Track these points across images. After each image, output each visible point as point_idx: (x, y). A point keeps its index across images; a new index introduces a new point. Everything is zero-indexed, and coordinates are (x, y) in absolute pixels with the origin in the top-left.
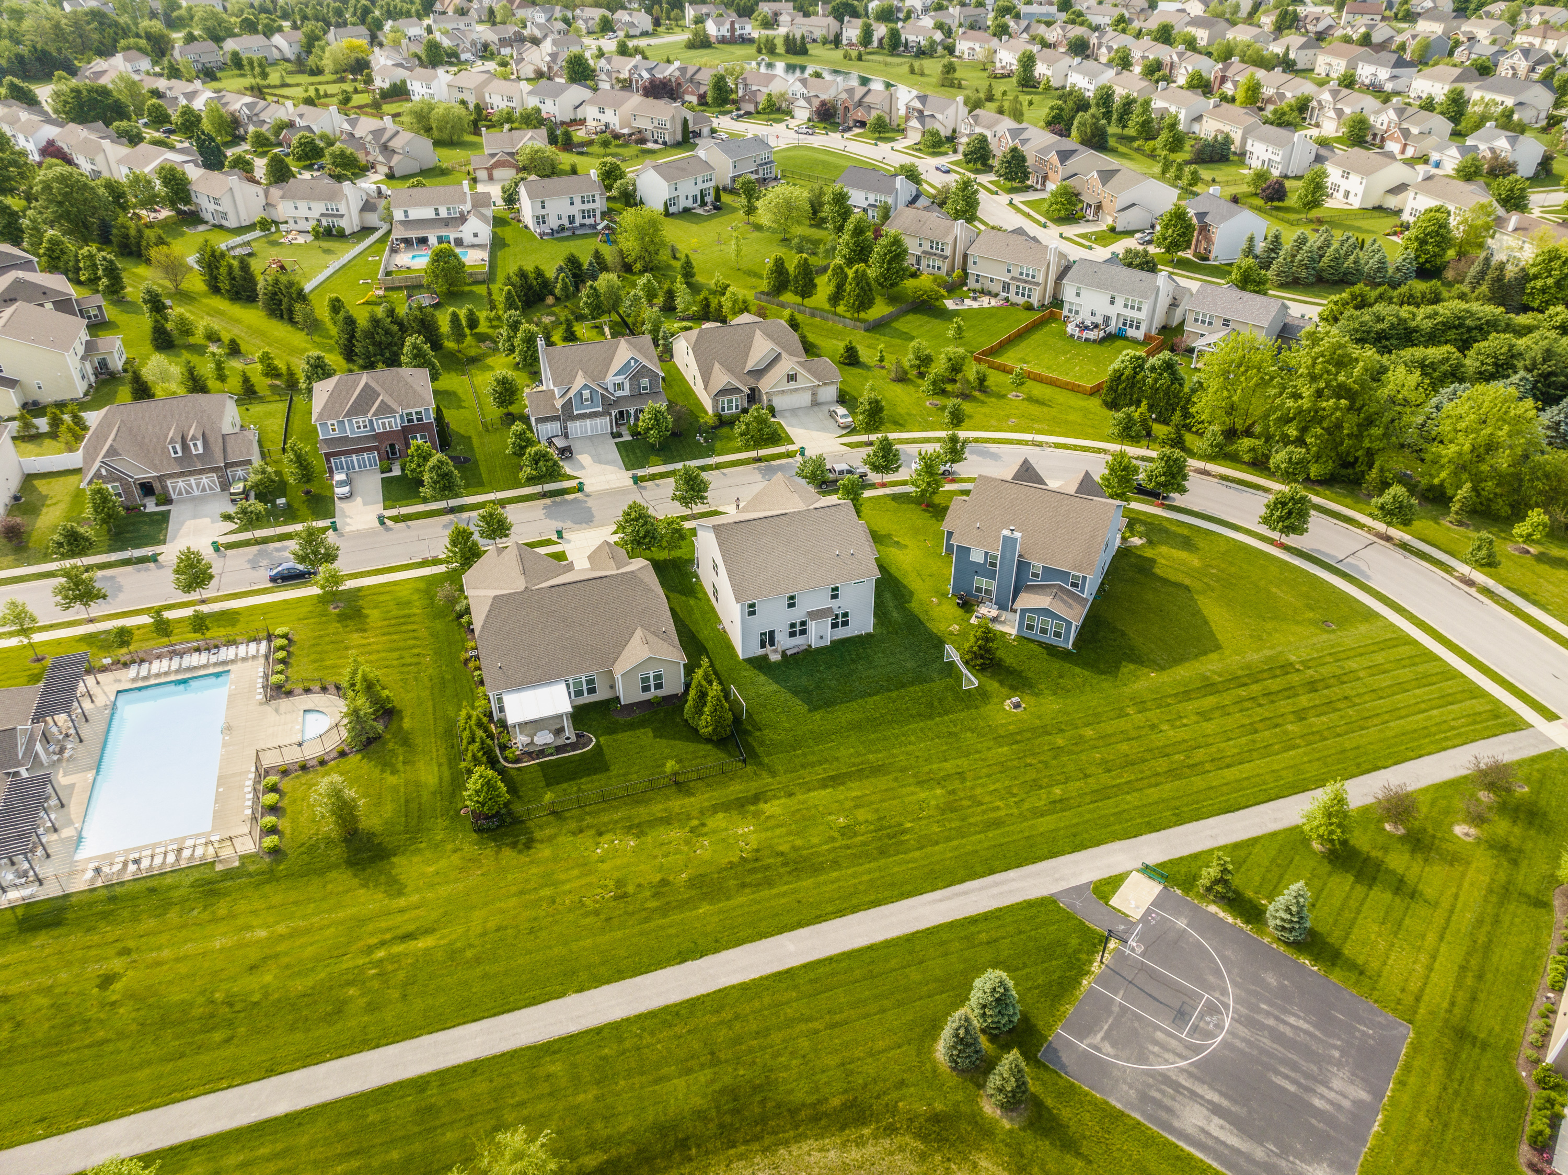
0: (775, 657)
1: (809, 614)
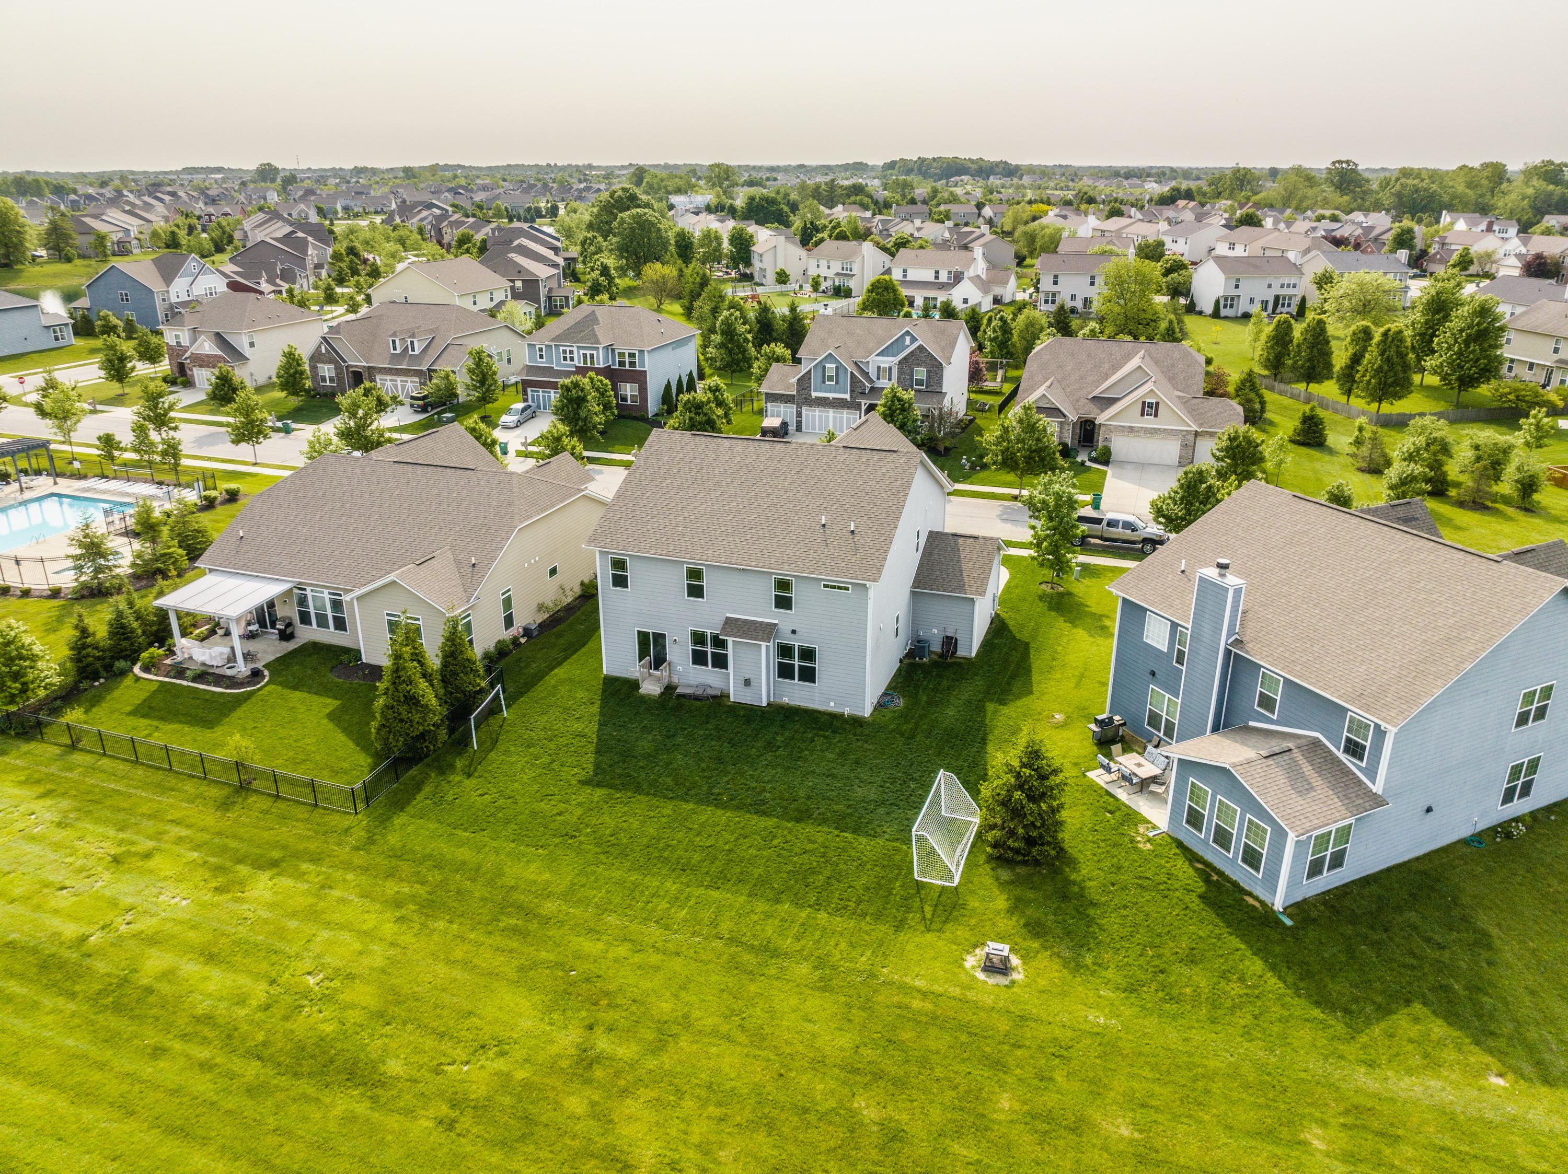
0: (651, 688)
1: (728, 621)
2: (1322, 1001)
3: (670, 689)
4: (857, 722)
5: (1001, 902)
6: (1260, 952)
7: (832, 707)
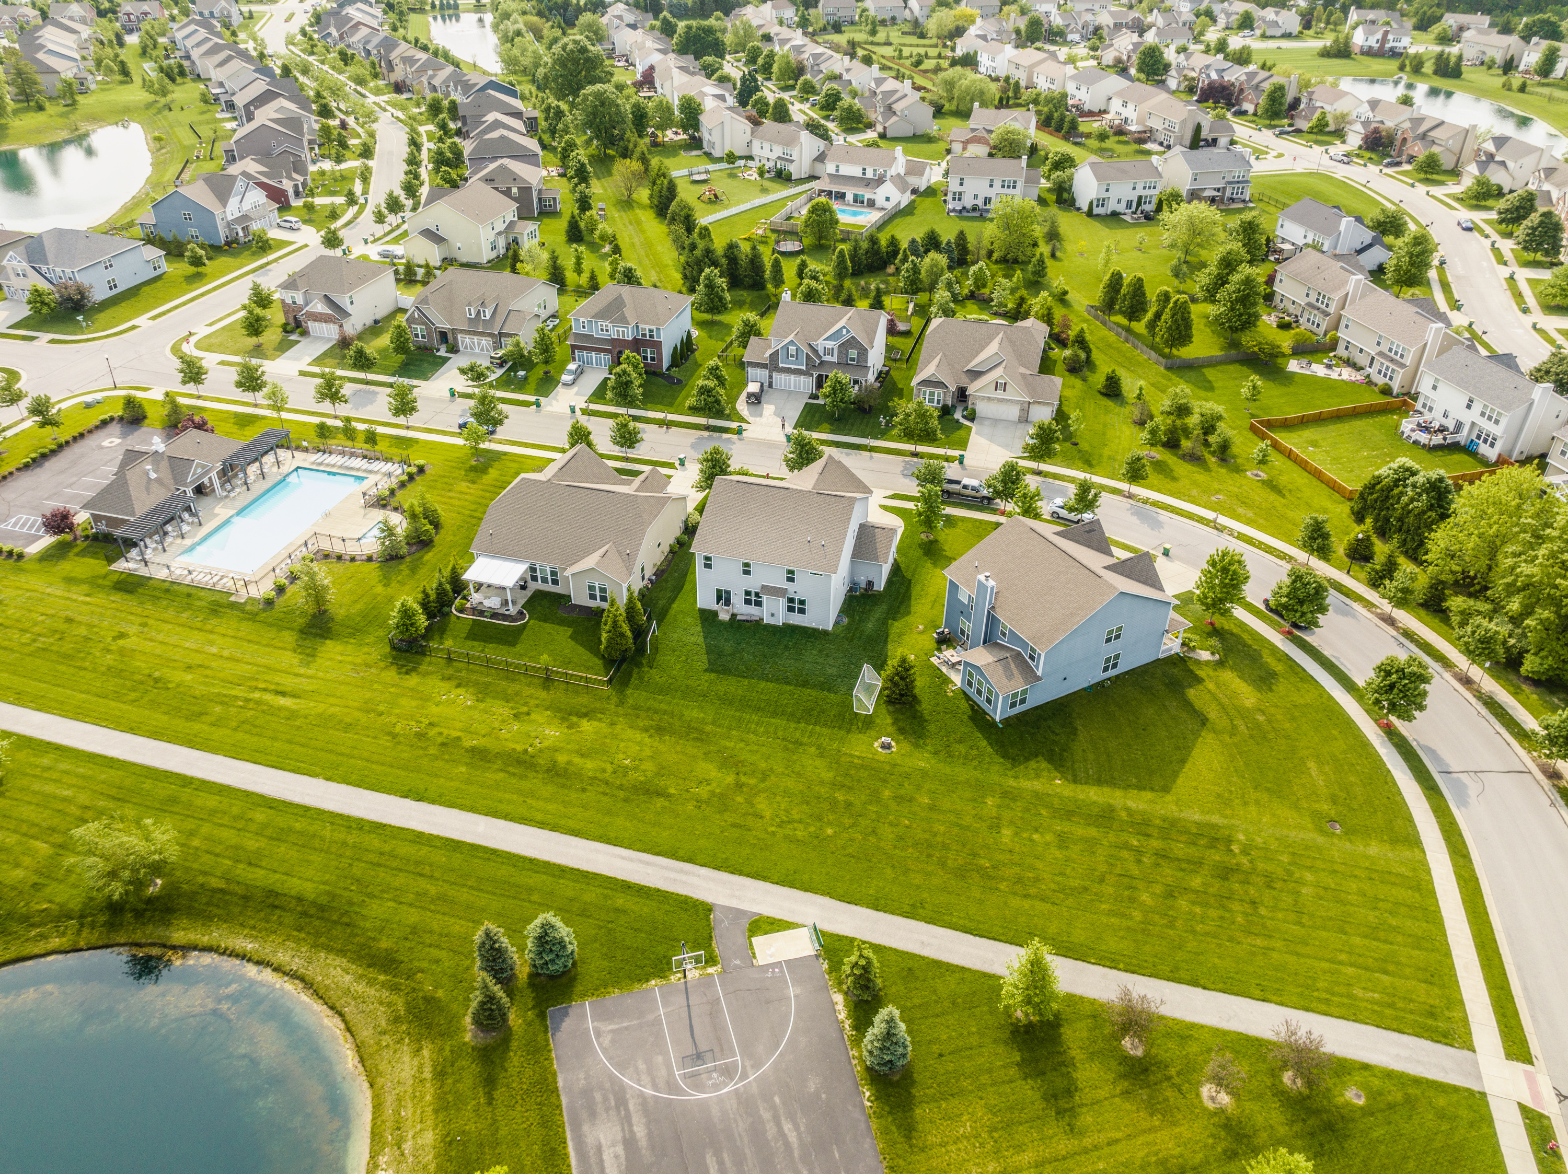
0: (724, 616)
1: (763, 587)
2: (1005, 756)
3: (734, 616)
4: (825, 633)
5: (889, 721)
6: (987, 738)
7: (814, 625)
